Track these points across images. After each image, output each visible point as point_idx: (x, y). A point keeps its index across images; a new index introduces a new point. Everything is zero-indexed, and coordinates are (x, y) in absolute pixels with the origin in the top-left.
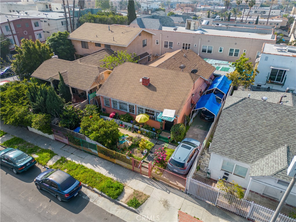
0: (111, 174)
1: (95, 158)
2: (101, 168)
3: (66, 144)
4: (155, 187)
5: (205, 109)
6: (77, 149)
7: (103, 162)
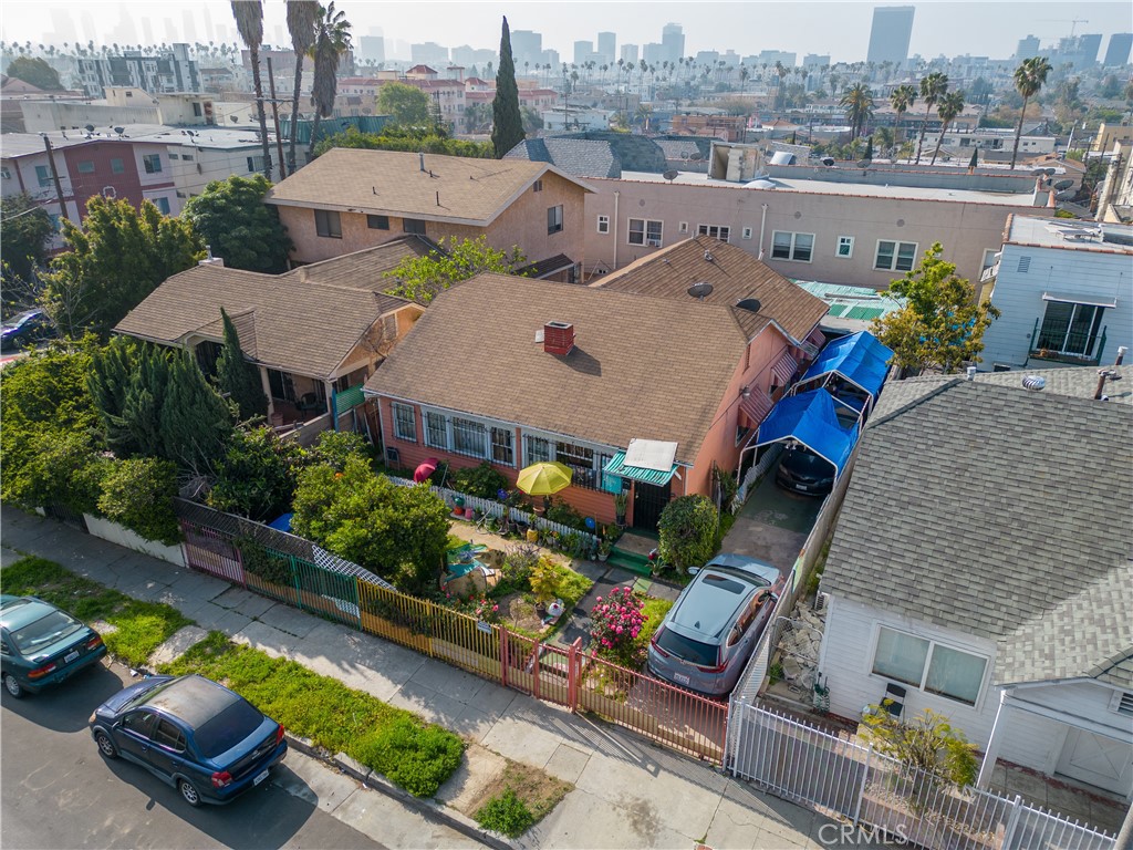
0: (414, 699)
1: (350, 634)
2: (371, 673)
3: (235, 584)
4: (597, 748)
5: (795, 443)
6: (279, 601)
7: (382, 650)
